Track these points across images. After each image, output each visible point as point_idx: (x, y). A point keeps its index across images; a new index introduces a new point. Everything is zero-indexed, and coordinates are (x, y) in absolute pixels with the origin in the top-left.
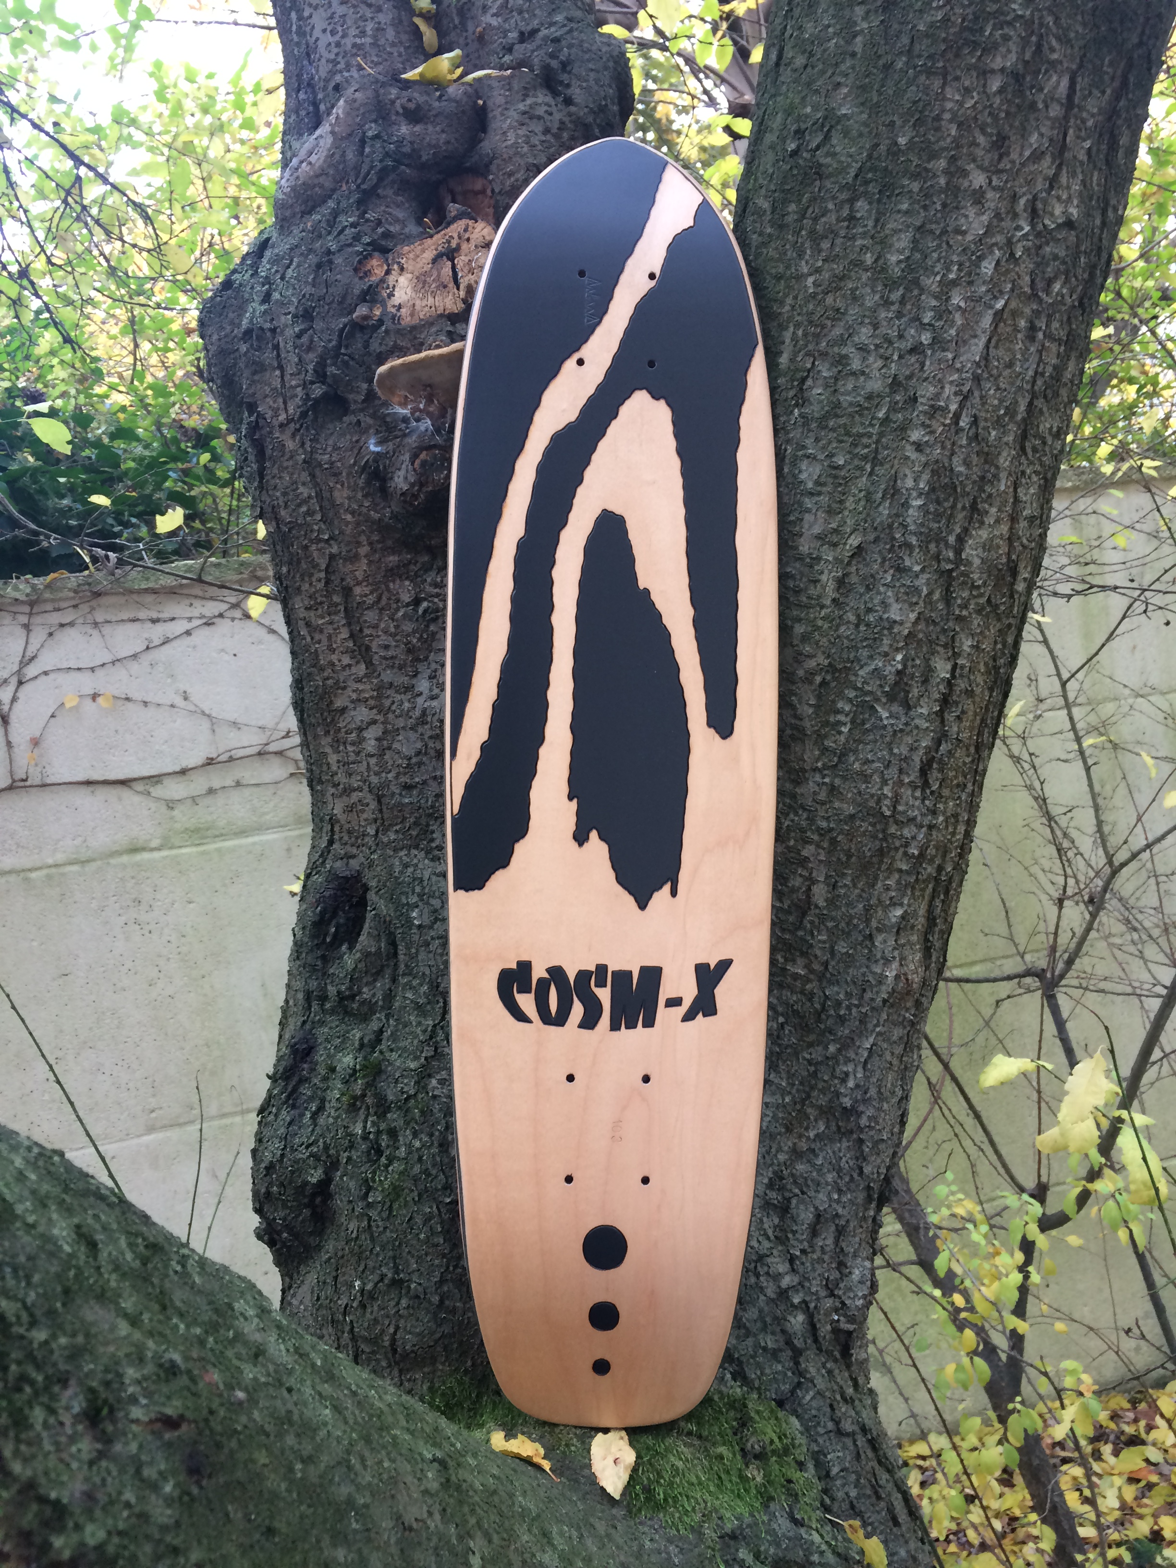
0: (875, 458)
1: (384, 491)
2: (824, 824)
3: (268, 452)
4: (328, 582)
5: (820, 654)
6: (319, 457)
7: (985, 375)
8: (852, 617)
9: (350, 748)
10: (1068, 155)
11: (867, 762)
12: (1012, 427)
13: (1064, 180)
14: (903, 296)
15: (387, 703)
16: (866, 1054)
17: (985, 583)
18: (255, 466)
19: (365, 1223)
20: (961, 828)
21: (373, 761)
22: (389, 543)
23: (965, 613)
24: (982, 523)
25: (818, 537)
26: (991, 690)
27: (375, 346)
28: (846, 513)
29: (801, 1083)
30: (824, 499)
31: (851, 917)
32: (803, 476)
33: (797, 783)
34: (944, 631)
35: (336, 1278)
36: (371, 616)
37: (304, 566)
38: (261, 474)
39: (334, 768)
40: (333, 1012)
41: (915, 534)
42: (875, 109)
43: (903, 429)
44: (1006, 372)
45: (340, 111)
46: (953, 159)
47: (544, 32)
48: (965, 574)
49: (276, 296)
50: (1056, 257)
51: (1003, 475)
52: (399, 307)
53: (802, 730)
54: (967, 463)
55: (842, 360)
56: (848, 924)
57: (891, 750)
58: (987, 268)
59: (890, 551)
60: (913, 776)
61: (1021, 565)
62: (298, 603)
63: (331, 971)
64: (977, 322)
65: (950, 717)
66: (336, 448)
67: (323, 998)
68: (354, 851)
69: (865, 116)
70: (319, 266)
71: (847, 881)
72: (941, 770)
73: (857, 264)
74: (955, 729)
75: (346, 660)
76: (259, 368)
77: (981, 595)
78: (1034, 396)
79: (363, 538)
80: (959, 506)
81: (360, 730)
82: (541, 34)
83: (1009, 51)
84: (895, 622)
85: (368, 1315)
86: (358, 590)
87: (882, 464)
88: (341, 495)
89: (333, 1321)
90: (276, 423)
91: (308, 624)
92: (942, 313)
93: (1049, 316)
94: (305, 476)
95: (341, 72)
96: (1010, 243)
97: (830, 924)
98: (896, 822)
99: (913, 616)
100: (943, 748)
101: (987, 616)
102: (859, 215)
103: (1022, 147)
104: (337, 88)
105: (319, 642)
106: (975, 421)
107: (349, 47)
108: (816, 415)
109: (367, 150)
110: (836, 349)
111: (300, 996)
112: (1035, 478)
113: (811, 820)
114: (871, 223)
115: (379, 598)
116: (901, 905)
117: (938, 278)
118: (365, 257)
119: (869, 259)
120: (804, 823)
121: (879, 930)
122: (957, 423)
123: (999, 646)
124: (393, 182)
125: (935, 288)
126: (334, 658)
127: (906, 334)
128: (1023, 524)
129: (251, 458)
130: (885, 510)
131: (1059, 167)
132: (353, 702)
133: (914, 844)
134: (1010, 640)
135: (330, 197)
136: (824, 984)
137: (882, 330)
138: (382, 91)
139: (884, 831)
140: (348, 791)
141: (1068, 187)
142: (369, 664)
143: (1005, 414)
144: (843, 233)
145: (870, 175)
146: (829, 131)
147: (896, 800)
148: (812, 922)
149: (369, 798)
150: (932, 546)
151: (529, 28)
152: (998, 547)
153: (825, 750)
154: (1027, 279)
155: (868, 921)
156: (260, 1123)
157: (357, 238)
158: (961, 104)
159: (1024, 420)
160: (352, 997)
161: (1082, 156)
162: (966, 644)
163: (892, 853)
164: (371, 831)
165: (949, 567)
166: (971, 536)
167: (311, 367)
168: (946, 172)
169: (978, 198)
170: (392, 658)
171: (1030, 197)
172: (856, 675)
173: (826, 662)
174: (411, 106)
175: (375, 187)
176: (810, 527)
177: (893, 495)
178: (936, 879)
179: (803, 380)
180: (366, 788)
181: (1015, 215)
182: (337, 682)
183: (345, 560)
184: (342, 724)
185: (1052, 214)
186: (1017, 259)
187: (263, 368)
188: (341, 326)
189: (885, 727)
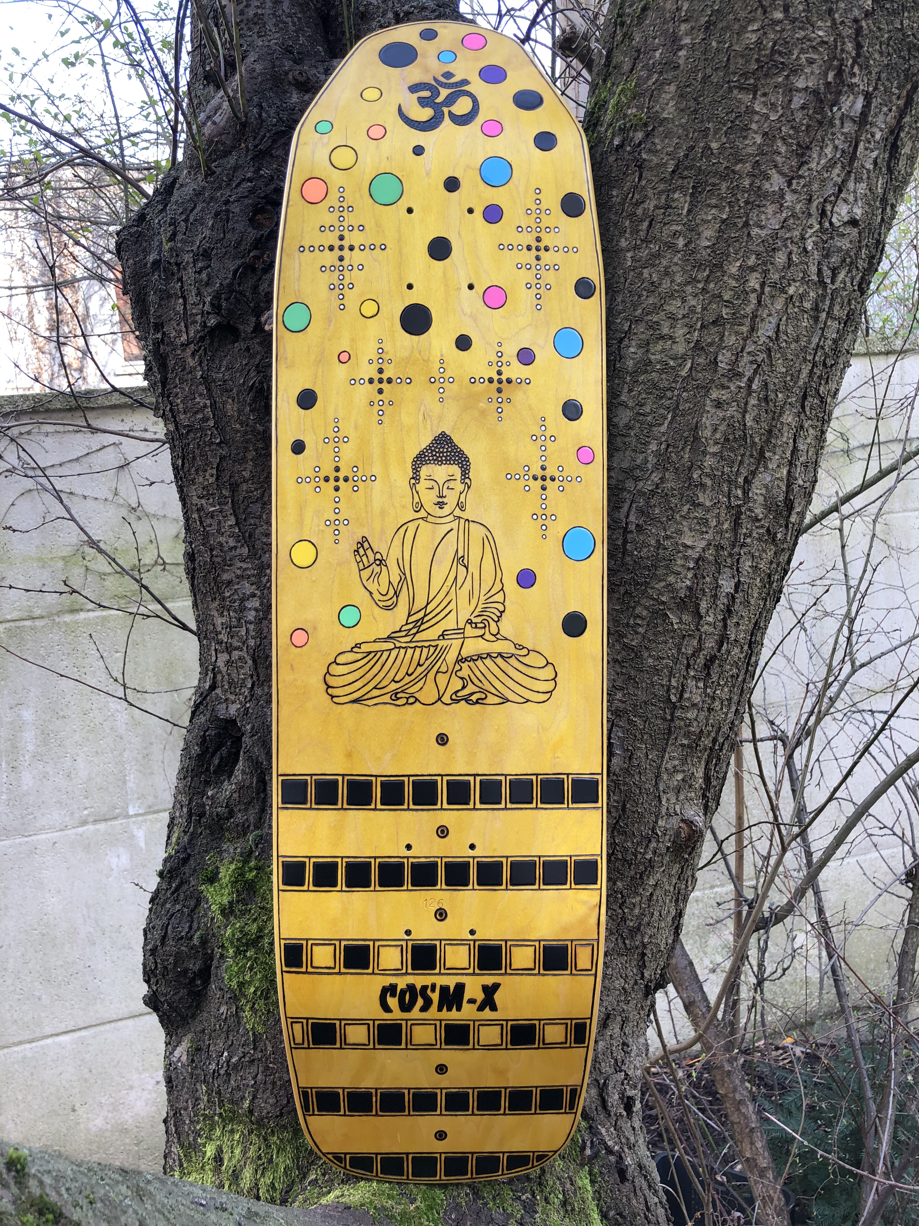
0: (677, 408)
1: (268, 408)
3: (171, 363)
4: (218, 478)
6: (215, 375)
7: (775, 348)
8: (653, 542)
9: (233, 615)
10: (856, 164)
11: (659, 658)
12: (796, 390)
14: (708, 276)
17: (766, 517)
18: (158, 376)
20: (733, 708)
23: (748, 540)
24: (766, 468)
26: (765, 599)
28: (649, 453)
34: (731, 555)
36: (254, 509)
38: (164, 382)
39: (219, 628)
41: (710, 476)
42: (693, 115)
43: (705, 387)
44: (794, 346)
46: (757, 164)
48: (750, 509)
49: (180, 235)
50: (840, 250)
51: (786, 430)
54: (757, 420)
55: (654, 326)
57: (680, 649)
58: (781, 258)
59: (688, 488)
60: (698, 669)
61: (797, 502)
62: (193, 492)
64: (773, 304)
65: (731, 623)
66: (228, 369)
68: (233, 698)
69: (683, 121)
70: (217, 214)
72: (720, 665)
73: (671, 246)
74: (734, 632)
75: (232, 543)
76: (166, 295)
77: (762, 526)
78: (814, 365)
79: (249, 445)
80: (748, 454)
81: (242, 600)
83: (812, 73)
84: (688, 547)
85: (232, 1082)
86: (244, 486)
87: (683, 415)
88: (231, 408)
89: (205, 1081)
90: (178, 342)
91: (200, 510)
92: (742, 294)
93: (832, 301)
94: (202, 388)
96: (803, 238)
97: (624, 788)
98: (682, 707)
100: (725, 647)
101: (766, 542)
102: (674, 204)
103: (820, 157)
105: (210, 526)
106: (765, 385)
109: (264, 115)
110: (650, 317)
111: (185, 809)
113: (611, 702)
118: (257, 210)
119: (681, 242)
122: (750, 387)
124: (285, 144)
126: (222, 539)
129: (155, 369)
131: (849, 174)
132: (238, 577)
133: (695, 724)
134: (783, 560)
135: (230, 152)
136: (615, 834)
137: (690, 302)
138: (278, 62)
139: (672, 714)
140: (228, 649)
141: (855, 192)
142: (252, 548)
143: (791, 380)
144: (659, 218)
145: (686, 172)
146: (652, 129)
147: (683, 687)
149: (247, 658)
150: (725, 486)
152: (779, 487)
154: (815, 269)
155: (656, 785)
156: (150, 910)
157: (252, 191)
158: (767, 117)
159: (805, 384)
161: (870, 165)
162: (746, 565)
163: (678, 731)
164: (248, 684)
165: (739, 503)
166: (757, 478)
167: (208, 300)
168: (751, 174)
169: (778, 198)
171: (822, 200)
172: (653, 588)
174: (302, 78)
175: (269, 148)
177: (693, 442)
178: (711, 748)
179: (621, 340)
180: (245, 648)
181: (810, 215)
182: (224, 560)
183: (234, 461)
184: (227, 594)
185: (840, 215)
186: (807, 252)
187: (169, 296)
188: (236, 266)
189: (674, 631)
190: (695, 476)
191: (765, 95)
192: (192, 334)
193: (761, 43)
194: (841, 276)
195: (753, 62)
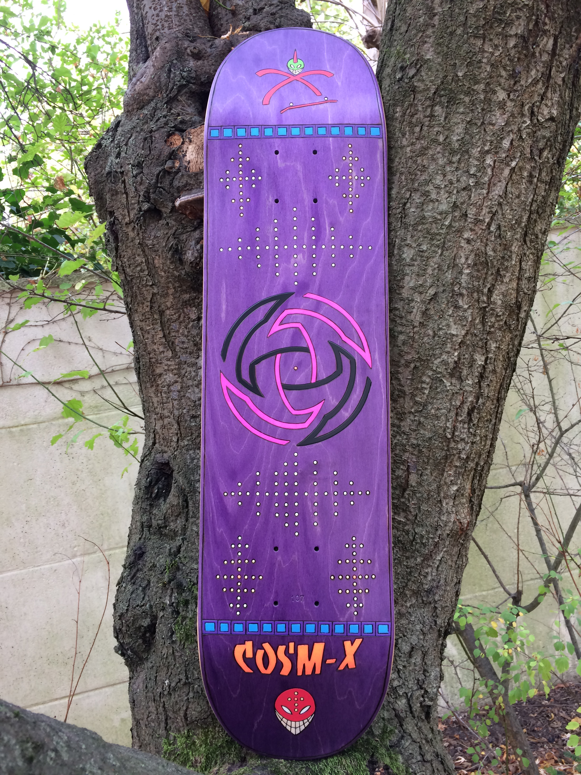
0: (444, 246)
1: (181, 261)
2: (415, 442)
3: (120, 236)
4: (151, 308)
5: (413, 352)
6: (147, 242)
7: (505, 202)
8: (431, 333)
9: (164, 395)
10: (551, 81)
11: (438, 409)
12: (520, 230)
13: (549, 95)
14: (460, 159)
15: (183, 372)
16: (438, 563)
17: (503, 314)
18: (113, 245)
19: (171, 651)
20: (489, 442)
21: (176, 403)
22: (184, 288)
23: (492, 330)
24: (502, 282)
25: (412, 288)
26: (506, 369)
27: (176, 183)
28: (427, 276)
29: (403, 578)
30: (416, 269)
31: (430, 491)
32: (404, 256)
33: (401, 420)
34: (481, 340)
35: (156, 677)
36: (175, 326)
37: (139, 298)
38: (117, 249)
39: (156, 405)
40: (155, 534)
41: (465, 288)
42: (446, 56)
43: (460, 231)
44: (517, 201)
45: (158, 54)
46: (488, 84)
47: (267, 9)
48: (492, 309)
49: (123, 154)
50: (544, 137)
51: (514, 256)
52: (189, 162)
53: (404, 392)
54: (494, 250)
55: (426, 194)
56: (428, 495)
57: (451, 403)
58: (506, 144)
59: (452, 297)
60: (464, 416)
61: (523, 304)
62: (137, 317)
63: (154, 512)
64: (501, 174)
65: (484, 384)
66: (155, 237)
67: (150, 526)
68: (166, 449)
69: (440, 60)
70: (145, 139)
71: (428, 472)
72: (478, 413)
73: (435, 141)
74: (486, 391)
75: (161, 349)
76: (115, 193)
77: (502, 320)
78: (531, 212)
79: (170, 285)
80: (490, 273)
81: (169, 386)
82: (265, 10)
83: (520, 25)
84: (454, 335)
85: (173, 699)
86: (168, 312)
87: (447, 250)
88: (158, 262)
89: (154, 700)
90: (124, 222)
91: (142, 329)
92: (482, 169)
93: (540, 170)
94: (139, 251)
95: (159, 30)
96: (519, 130)
97: (418, 495)
98: (454, 441)
99: (463, 332)
100: (480, 401)
101: (504, 331)
102: (436, 114)
103: (527, 77)
104: (157, 39)
105: (148, 339)
106: (499, 227)
107: (163, 17)
108: (412, 223)
109: (172, 75)
110: (423, 188)
111: (138, 524)
112: (531, 256)
113: (408, 439)
114: (442, 119)
115: (179, 316)
116: (457, 484)
117: (479, 149)
118: (170, 135)
119: (441, 138)
120: (404, 442)
121: (444, 498)
122: (489, 229)
123: (511, 346)
124: (186, 93)
125: (477, 155)
126: (155, 347)
127: (461, 179)
128: (524, 282)
129: (111, 240)
130: (449, 276)
131: (547, 88)
132: (165, 370)
133: (464, 452)
134: (516, 343)
135: (152, 100)
136: (415, 526)
137: (449, 177)
138: (180, 43)
139: (448, 446)
140: (162, 418)
141: (552, 99)
142: (174, 351)
143: (516, 223)
144: (427, 123)
145: (442, 92)
146: (420, 67)
147: (455, 428)
148: (409, 494)
149: (174, 422)
150: (475, 295)
151: (260, 6)
152: (511, 294)
153: (416, 403)
154: (528, 150)
155: (439, 493)
156: (118, 590)
157: (166, 124)
158: (492, 54)
159: (526, 226)
160: (166, 527)
161: (560, 82)
162: (493, 346)
163: (452, 457)
164: (175, 439)
165: (485, 305)
166: (496, 289)
167: (142, 193)
168: (485, 91)
169: (502, 105)
170: (186, 348)
171: (531, 105)
172: (433, 363)
173: (417, 356)
174: (196, 51)
175: (176, 95)
176: (408, 283)
177: (453, 267)
178: (475, 469)
179: (405, 204)
180: (172, 416)
181: (523, 115)
182: (157, 360)
183: (161, 296)
184: (159, 382)
185: (543, 114)
186: (523, 139)
187: (117, 193)
188: (158, 172)
189: (448, 391)
190: (456, 289)
191: (491, 40)
192: (132, 216)
193: (487, 7)
194: (545, 154)
195: (482, 19)
